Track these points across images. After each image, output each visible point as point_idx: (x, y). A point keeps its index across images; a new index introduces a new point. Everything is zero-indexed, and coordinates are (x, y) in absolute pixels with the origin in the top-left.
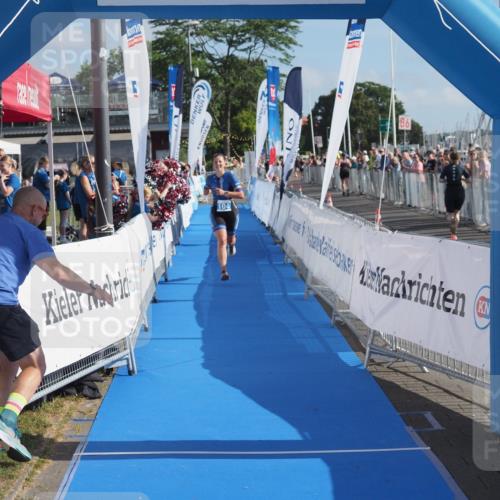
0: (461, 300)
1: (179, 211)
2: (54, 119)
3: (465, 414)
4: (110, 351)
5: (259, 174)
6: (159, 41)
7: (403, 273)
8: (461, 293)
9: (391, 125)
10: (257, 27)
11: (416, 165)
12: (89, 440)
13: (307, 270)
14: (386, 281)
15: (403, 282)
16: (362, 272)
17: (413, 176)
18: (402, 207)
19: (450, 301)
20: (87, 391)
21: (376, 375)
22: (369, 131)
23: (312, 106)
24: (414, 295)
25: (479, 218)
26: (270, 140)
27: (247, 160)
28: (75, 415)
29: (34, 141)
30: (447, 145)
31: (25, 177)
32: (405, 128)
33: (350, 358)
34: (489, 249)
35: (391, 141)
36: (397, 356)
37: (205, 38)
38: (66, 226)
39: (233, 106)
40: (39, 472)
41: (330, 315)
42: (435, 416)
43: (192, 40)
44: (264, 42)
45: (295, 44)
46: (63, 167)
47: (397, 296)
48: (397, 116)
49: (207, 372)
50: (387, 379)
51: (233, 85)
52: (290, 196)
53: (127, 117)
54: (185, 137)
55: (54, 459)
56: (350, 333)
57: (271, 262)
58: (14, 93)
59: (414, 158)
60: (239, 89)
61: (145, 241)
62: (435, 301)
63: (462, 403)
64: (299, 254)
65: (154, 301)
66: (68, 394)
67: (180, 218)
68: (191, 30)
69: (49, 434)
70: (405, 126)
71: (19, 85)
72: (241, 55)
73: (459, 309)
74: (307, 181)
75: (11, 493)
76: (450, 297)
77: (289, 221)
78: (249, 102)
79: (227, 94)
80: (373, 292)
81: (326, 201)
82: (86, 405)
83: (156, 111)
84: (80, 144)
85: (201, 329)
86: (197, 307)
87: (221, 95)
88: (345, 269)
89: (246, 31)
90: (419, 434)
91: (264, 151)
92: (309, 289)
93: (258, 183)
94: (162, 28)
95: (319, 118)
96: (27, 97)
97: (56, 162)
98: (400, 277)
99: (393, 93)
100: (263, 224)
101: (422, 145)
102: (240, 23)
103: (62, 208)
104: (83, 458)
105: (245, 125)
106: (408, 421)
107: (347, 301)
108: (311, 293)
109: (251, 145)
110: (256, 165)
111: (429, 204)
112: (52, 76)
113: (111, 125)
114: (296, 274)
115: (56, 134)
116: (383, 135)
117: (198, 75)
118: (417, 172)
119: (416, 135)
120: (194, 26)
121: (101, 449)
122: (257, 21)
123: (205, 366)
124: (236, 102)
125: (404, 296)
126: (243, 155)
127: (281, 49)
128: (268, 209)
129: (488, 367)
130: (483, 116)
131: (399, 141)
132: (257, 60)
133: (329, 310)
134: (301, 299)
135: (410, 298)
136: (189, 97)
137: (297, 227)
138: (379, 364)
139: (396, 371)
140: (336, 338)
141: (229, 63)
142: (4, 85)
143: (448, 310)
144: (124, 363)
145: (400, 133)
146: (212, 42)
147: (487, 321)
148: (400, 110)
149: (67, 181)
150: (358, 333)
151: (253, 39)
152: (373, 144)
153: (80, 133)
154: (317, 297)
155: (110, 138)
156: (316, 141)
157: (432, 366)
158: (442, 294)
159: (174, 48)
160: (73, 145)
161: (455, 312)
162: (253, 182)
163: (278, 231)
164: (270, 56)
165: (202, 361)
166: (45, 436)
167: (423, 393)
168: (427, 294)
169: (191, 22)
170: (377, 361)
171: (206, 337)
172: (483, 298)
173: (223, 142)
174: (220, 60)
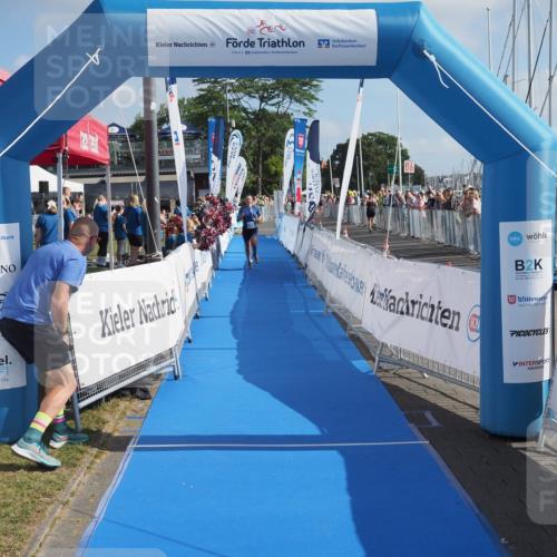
0: (456, 317)
1: (218, 240)
2: (112, 163)
3: (459, 413)
4: (159, 358)
5: (286, 210)
6: (201, 96)
7: (407, 294)
8: (457, 310)
9: (398, 169)
10: (285, 85)
11: (419, 203)
12: (141, 434)
13: (326, 291)
14: (392, 301)
15: (407, 301)
16: (373, 293)
17: (416, 212)
18: (406, 238)
19: (448, 318)
20: (139, 393)
21: (383, 380)
22: (379, 174)
23: (331, 152)
24: (416, 312)
25: (472, 248)
26: (295, 181)
27: (275, 198)
28: (129, 413)
29: (95, 181)
30: (445, 186)
31: (87, 211)
32: (409, 171)
33: (362, 365)
34: (479, 275)
35: (397, 182)
36: (401, 364)
37: (241, 95)
38: (122, 253)
39: (264, 152)
40: (98, 461)
41: (345, 329)
42: (433, 414)
43: (229, 96)
44: (291, 98)
45: (317, 99)
46: (121, 203)
47: (402, 313)
48: (403, 162)
49: (241, 377)
50: (393, 383)
51: (264, 135)
52: (312, 229)
53: (173, 161)
54: (223, 179)
55: (111, 450)
56: (362, 344)
57: (295, 283)
58: (78, 140)
59: (418, 197)
60: (269, 138)
61: (189, 266)
62: (434, 317)
63: (457, 404)
64: (319, 277)
65: (197, 317)
66: (124, 396)
67: (218, 246)
68: (228, 88)
69: (107, 429)
70: (410, 170)
71: (82, 134)
72: (271, 109)
73: (455, 325)
74: (326, 216)
75: (75, 479)
76: (446, 314)
77: (311, 250)
78: (278, 149)
79: (259, 142)
80: (381, 310)
81: (342, 233)
82: (138, 404)
83: (199, 156)
84: (134, 183)
85: (235, 341)
86: (233, 321)
87: (254, 143)
88: (358, 290)
89: (275, 89)
90: (420, 429)
91: (290, 190)
92: (328, 307)
93: (285, 218)
94: (205, 86)
95: (337, 162)
96: (88, 143)
97: (113, 199)
98: (405, 297)
99: (399, 141)
100: (289, 252)
101: (423, 186)
102: (270, 82)
103: (119, 238)
104: (136, 449)
105: (274, 168)
106: (411, 419)
107: (359, 316)
108: (330, 311)
109: (279, 186)
110: (284, 202)
111: (429, 235)
112: (110, 126)
113: (161, 168)
114: (317, 294)
115: (114, 175)
116: (391, 177)
117: (234, 125)
118: (419, 208)
119: (418, 177)
120: (231, 84)
121: (151, 442)
122: (286, 80)
123: (239, 372)
124: (267, 149)
125: (408, 313)
126: (272, 193)
127: (305, 105)
128: (293, 239)
129: (478, 374)
130: (475, 162)
131: (404, 183)
132: (285, 114)
133: (344, 325)
134: (321, 315)
135: (412, 315)
136: (226, 145)
137: (318, 255)
138: (386, 371)
139: (400, 376)
140: (350, 349)
141: (261, 116)
142: (69, 133)
143: (445, 325)
144: (171, 369)
145: (405, 175)
146: (246, 98)
147: (478, 335)
148: (405, 156)
149: (123, 215)
150: (368, 344)
151: (281, 95)
152: (383, 185)
153: (135, 175)
154: (335, 314)
155: (159, 178)
156: (334, 182)
157: (431, 373)
158: (440, 312)
159: (214, 103)
160: (128, 184)
161: (451, 327)
162: (280, 217)
163: (302, 259)
164: (296, 110)
165: (237, 367)
166: (104, 431)
167: (423, 395)
168: (426, 312)
169: (229, 81)
170: (385, 368)
171: (239, 348)
172: (474, 316)
173: (255, 183)
174: (254, 113)
